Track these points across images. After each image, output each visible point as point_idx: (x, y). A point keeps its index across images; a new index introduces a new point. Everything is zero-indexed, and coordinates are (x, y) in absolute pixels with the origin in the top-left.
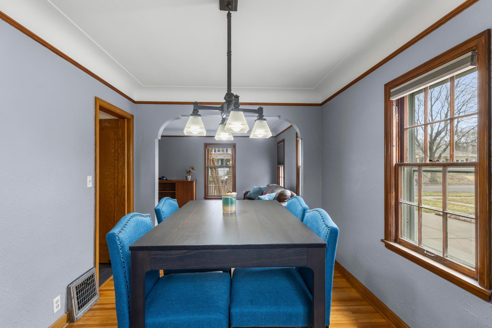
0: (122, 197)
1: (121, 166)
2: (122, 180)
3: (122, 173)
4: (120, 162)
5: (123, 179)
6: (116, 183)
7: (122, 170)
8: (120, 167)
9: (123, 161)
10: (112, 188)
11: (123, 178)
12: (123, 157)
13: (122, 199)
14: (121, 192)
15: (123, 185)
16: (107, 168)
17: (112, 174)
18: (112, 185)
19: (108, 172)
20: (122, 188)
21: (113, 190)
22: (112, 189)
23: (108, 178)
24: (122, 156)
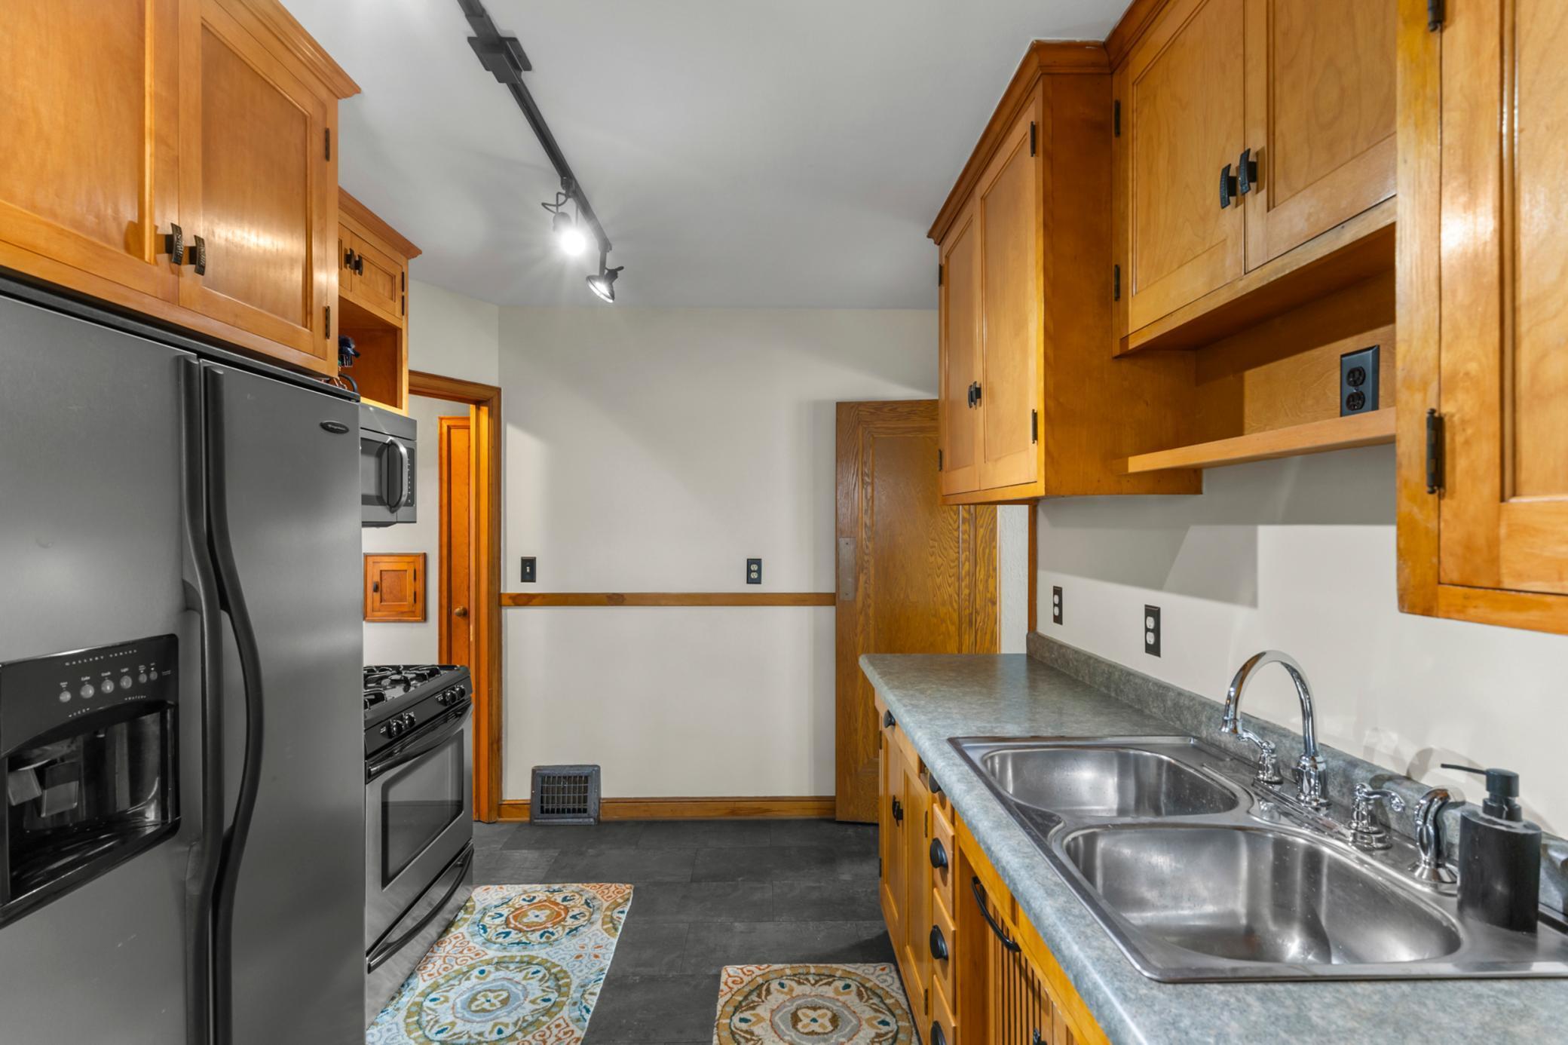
0: (986, 633)
1: (984, 540)
2: (987, 581)
3: (986, 561)
4: (982, 527)
5: (990, 580)
6: (966, 591)
7: (987, 551)
8: (982, 542)
9: (991, 526)
10: (952, 607)
11: (989, 577)
12: (990, 515)
13: (988, 637)
14: (983, 617)
15: (989, 595)
16: (934, 547)
17: (952, 564)
18: (950, 596)
19: (940, 557)
20: (985, 606)
21: (954, 610)
22: (950, 609)
23: (938, 577)
24: (986, 511)
